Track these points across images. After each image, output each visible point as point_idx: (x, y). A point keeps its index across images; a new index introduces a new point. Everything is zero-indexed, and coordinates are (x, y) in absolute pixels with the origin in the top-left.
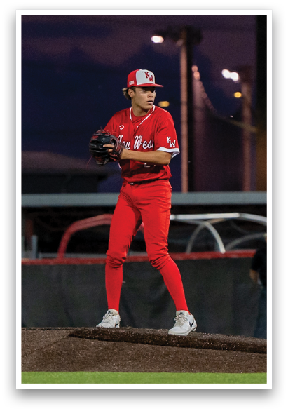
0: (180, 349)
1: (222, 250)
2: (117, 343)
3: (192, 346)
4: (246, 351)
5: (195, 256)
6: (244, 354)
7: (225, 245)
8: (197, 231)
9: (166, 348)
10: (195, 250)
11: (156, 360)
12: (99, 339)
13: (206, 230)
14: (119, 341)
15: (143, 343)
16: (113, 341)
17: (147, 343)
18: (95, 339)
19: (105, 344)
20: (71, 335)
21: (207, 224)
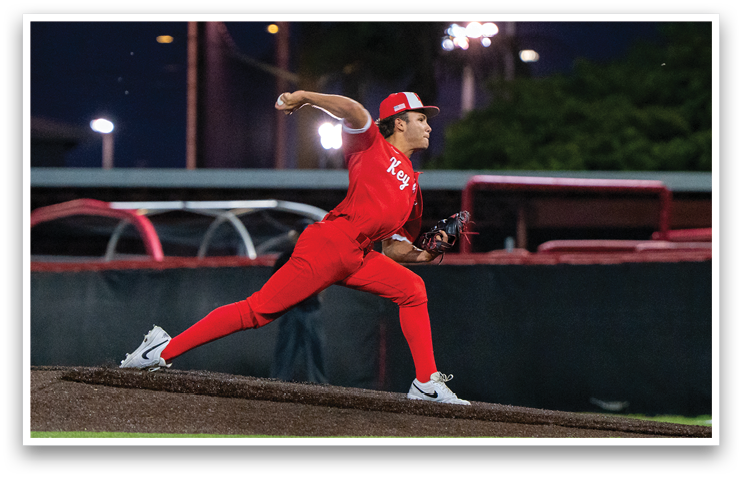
0: (224, 399)
1: (252, 254)
2: (131, 391)
3: (241, 396)
4: (320, 404)
5: (213, 263)
6: (316, 409)
7: (256, 245)
8: (215, 225)
9: (204, 398)
10: (211, 252)
11: (189, 416)
12: (104, 384)
13: (228, 224)
14: (134, 387)
15: (169, 391)
16: (126, 387)
17: (176, 391)
18: (98, 384)
19: (114, 390)
20: (65, 378)
21: (231, 216)
